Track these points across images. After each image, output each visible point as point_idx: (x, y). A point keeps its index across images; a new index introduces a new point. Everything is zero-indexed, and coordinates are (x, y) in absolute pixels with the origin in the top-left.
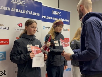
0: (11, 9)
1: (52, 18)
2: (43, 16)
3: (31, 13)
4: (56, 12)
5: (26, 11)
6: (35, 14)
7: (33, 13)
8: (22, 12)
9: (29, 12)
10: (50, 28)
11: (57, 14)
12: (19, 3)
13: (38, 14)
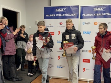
0: (55, 15)
1: (93, 15)
2: (83, 15)
3: (69, 15)
4: (98, 8)
5: (65, 14)
6: (72, 15)
7: (70, 14)
8: (63, 15)
9: (68, 14)
10: (90, 23)
11: (99, 10)
12: (61, 11)
13: (75, 15)
